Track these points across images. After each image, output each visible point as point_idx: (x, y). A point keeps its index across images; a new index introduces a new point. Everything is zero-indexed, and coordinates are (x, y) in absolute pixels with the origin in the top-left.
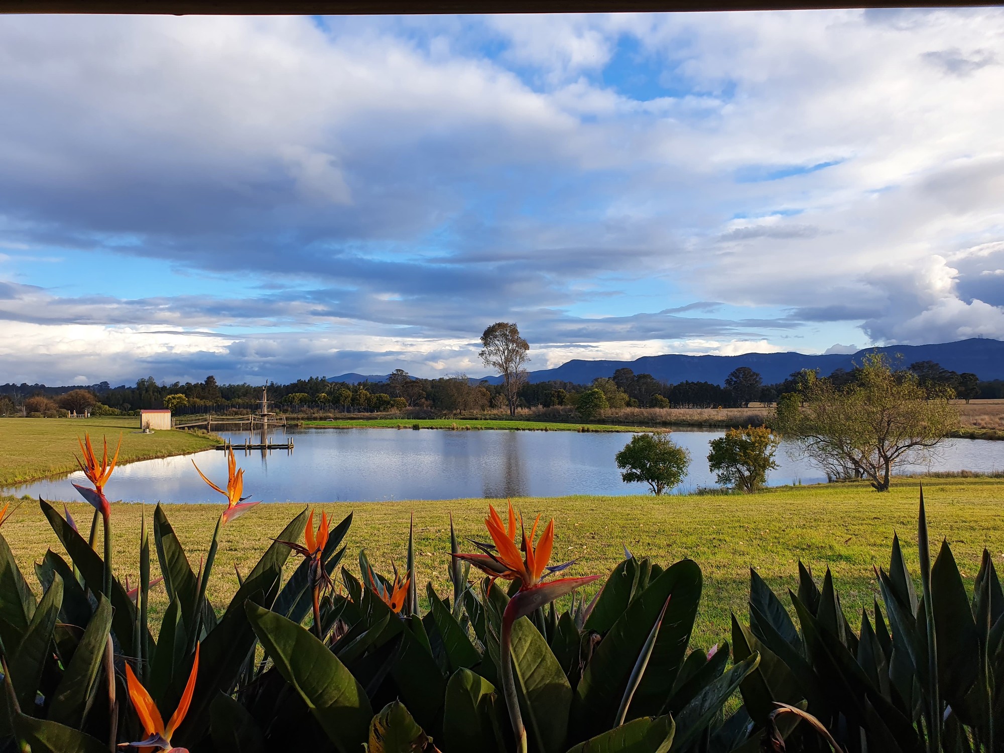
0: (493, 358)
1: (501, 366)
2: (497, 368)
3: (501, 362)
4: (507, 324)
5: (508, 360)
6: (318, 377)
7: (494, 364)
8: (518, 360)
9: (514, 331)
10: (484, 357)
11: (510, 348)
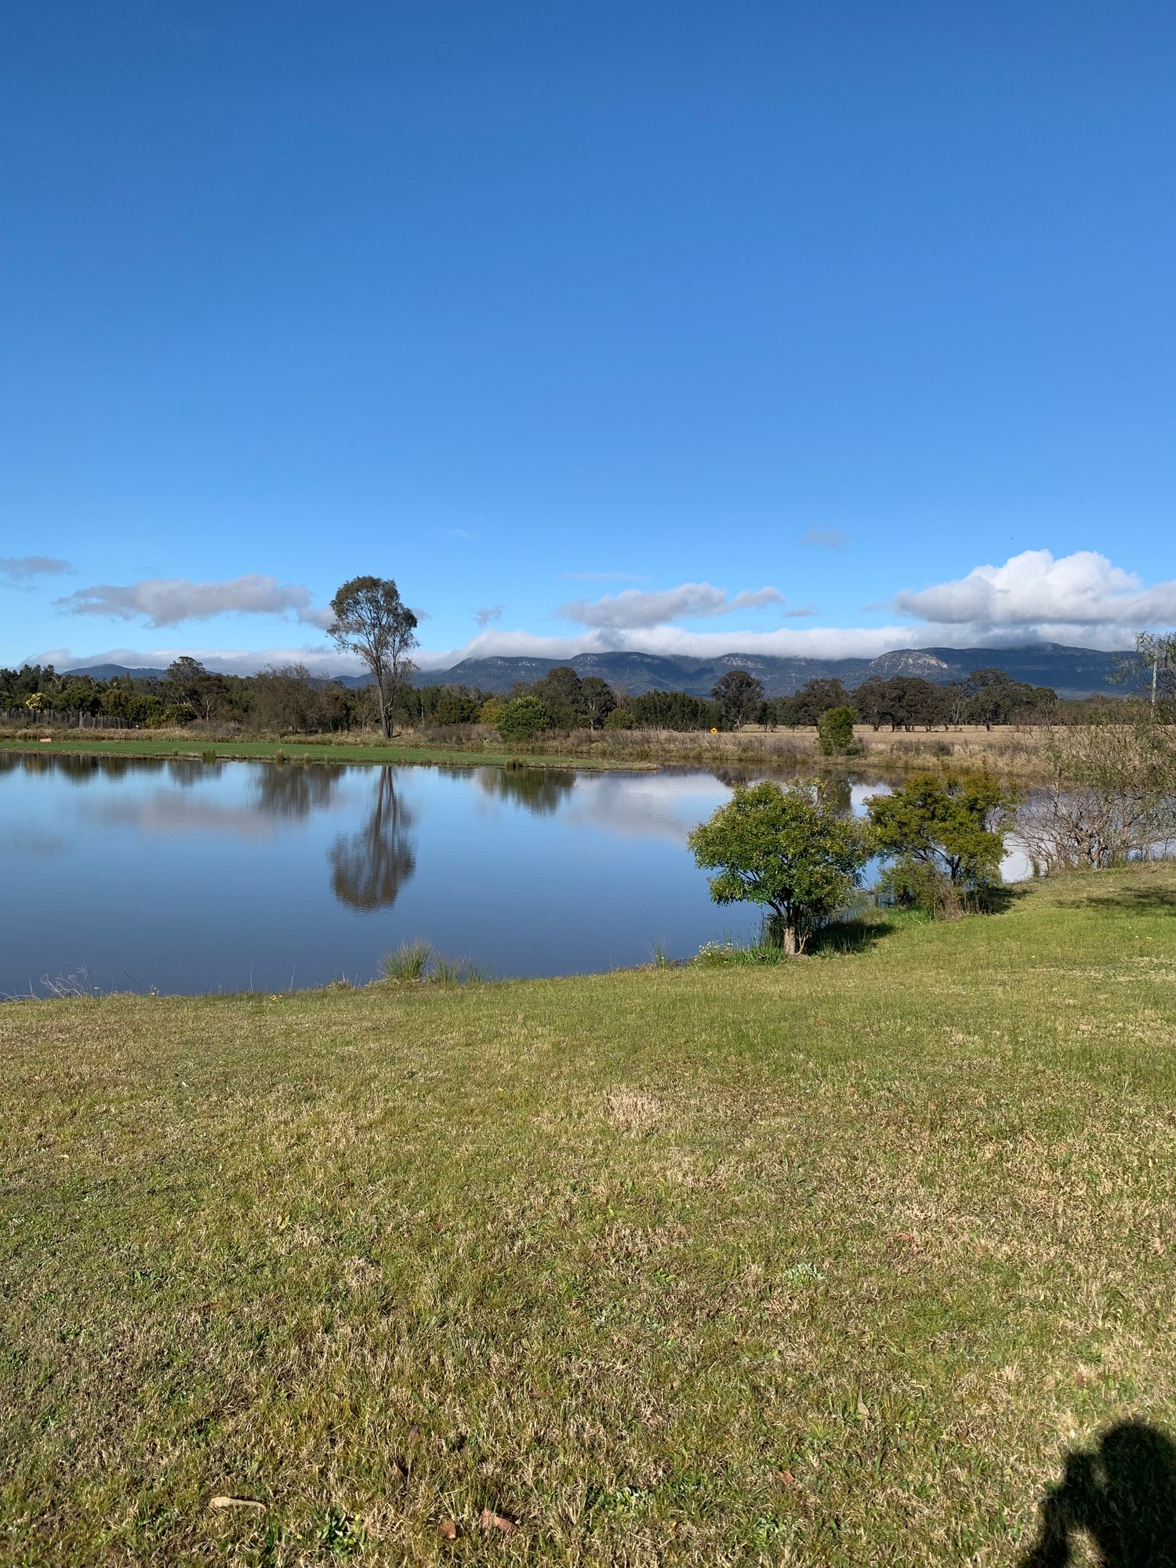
0: (353, 638)
1: (367, 652)
2: (359, 657)
3: (368, 646)
4: (379, 580)
5: (380, 644)
6: (39, 666)
7: (355, 648)
8: (397, 643)
9: (391, 593)
10: (336, 636)
11: (383, 623)
